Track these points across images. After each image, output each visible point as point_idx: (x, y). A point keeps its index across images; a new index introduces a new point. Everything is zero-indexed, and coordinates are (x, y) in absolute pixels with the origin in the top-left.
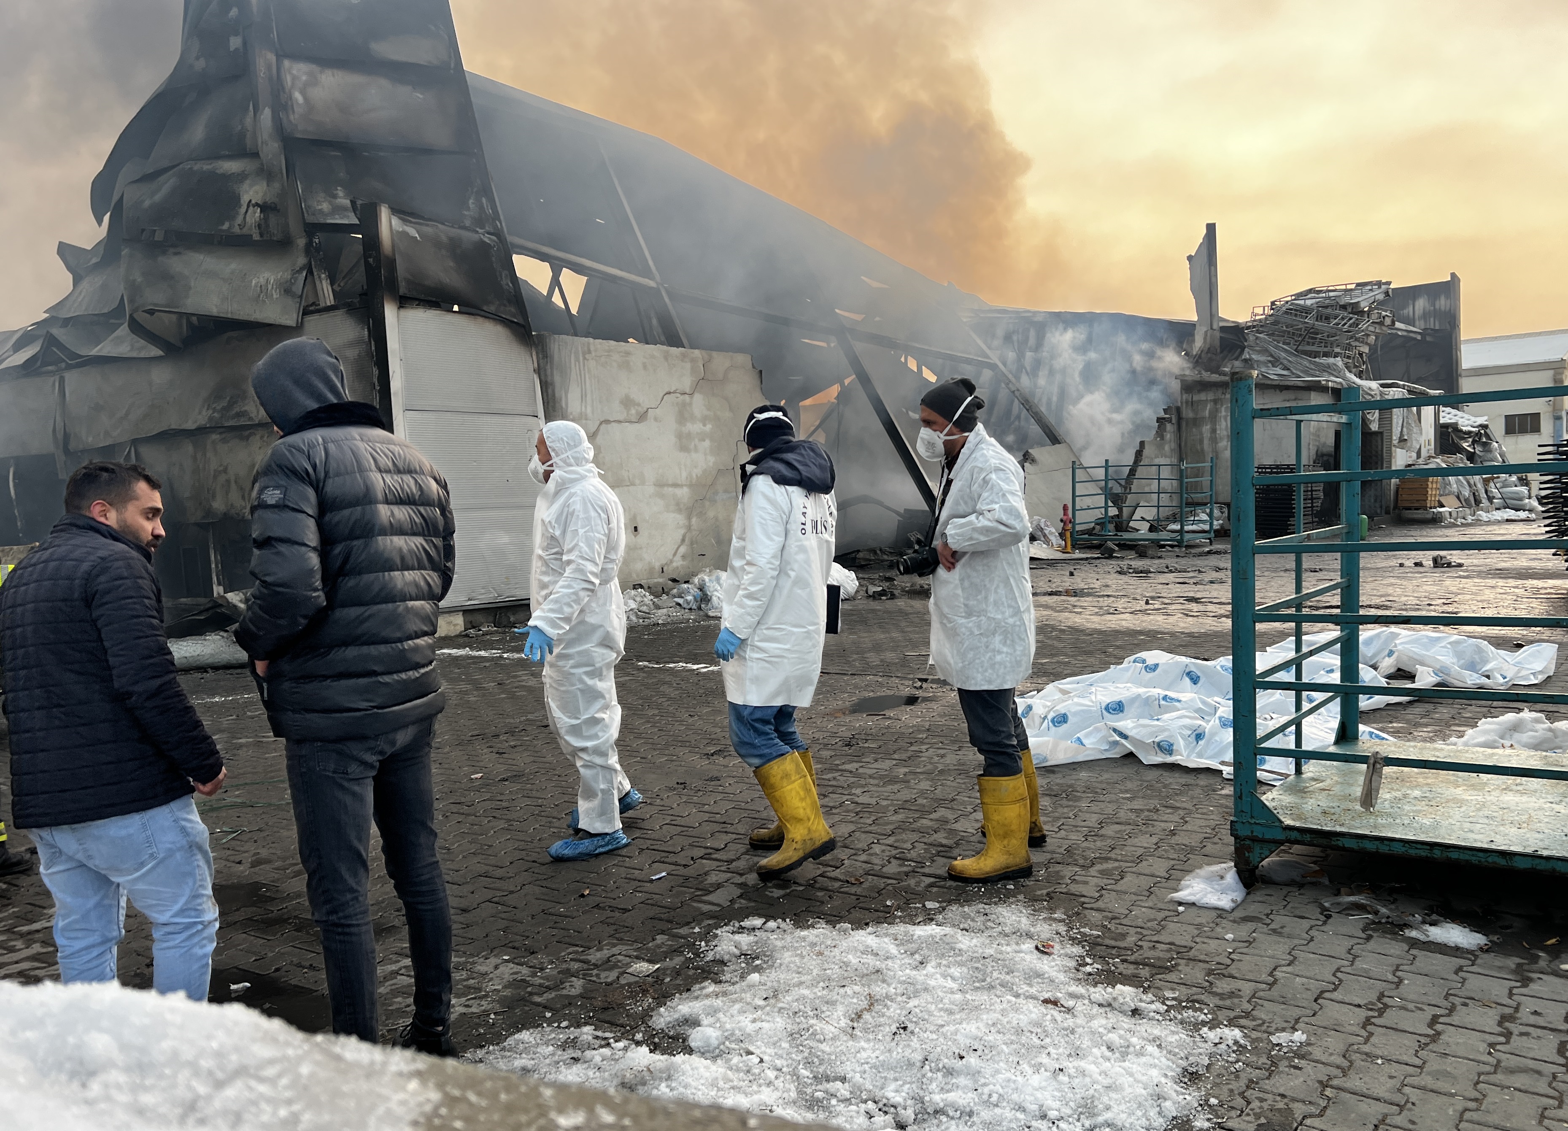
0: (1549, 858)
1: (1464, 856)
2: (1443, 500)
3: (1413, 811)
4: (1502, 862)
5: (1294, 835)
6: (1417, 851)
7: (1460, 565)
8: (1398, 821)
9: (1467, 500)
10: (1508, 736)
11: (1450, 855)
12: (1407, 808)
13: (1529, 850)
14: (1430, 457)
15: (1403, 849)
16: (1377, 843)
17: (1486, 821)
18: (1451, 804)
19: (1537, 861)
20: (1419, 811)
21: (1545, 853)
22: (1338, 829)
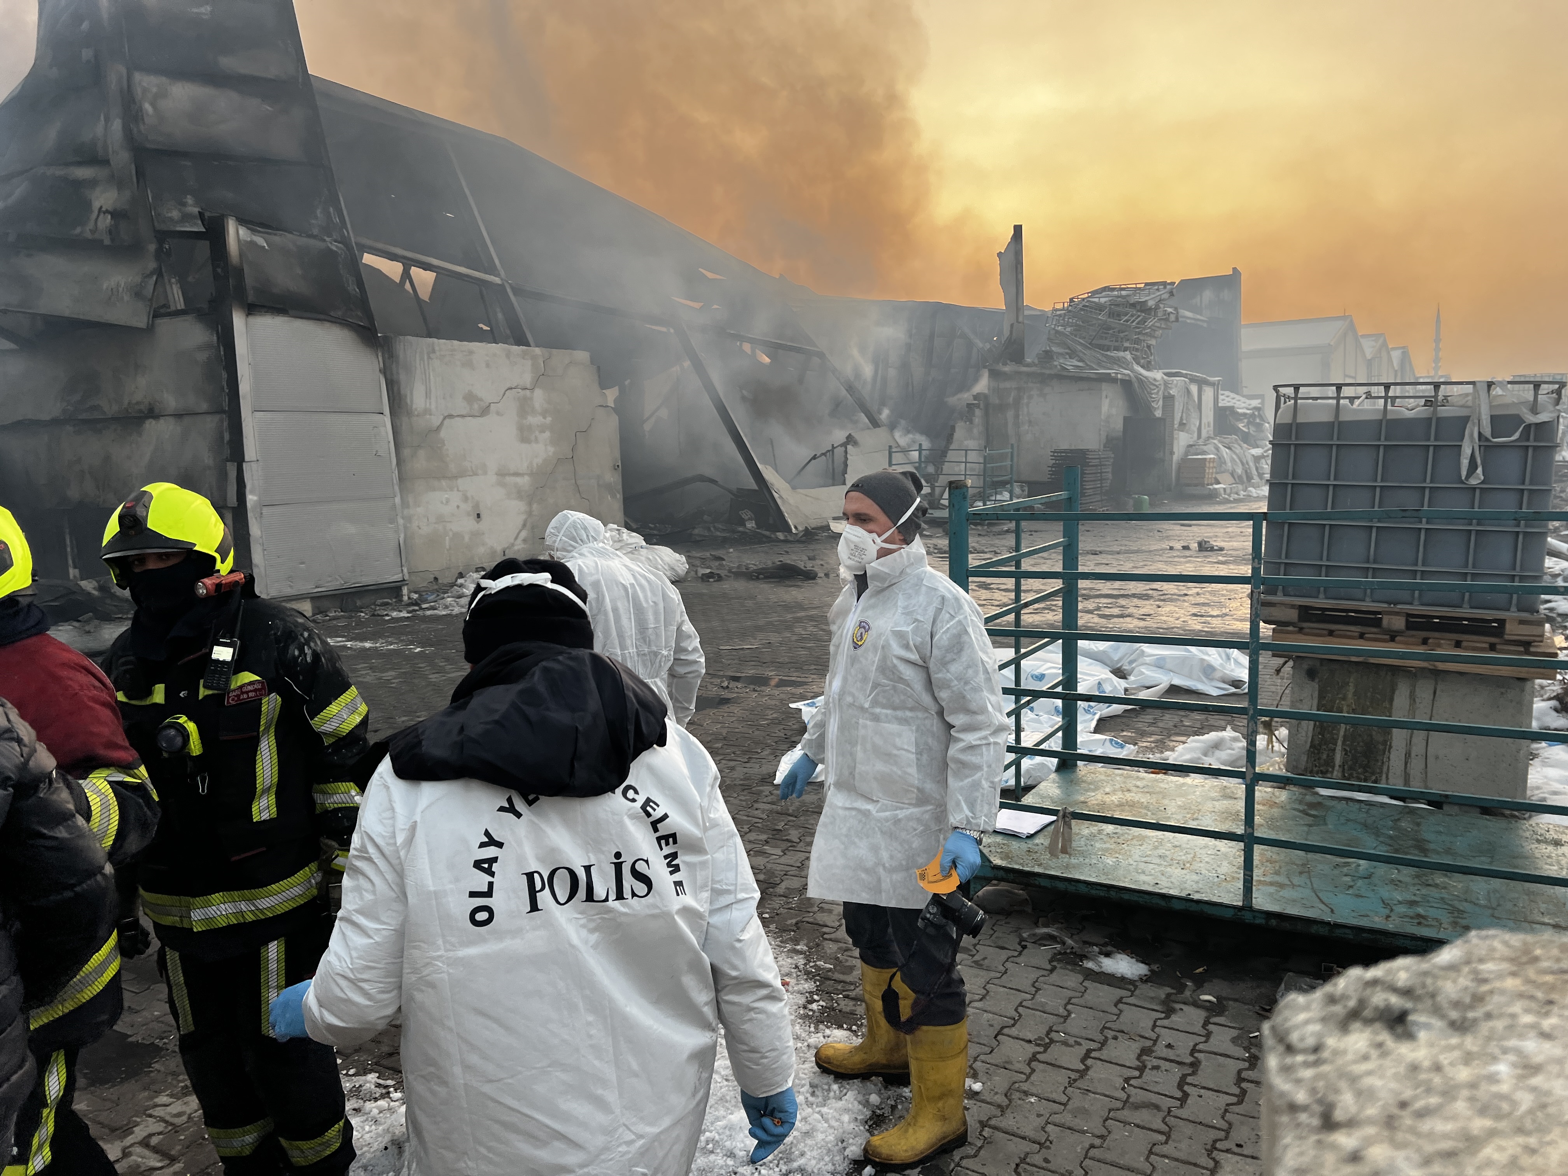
0: (1199, 902)
1: (1135, 898)
2: (1219, 477)
3: (1102, 850)
4: (1163, 903)
5: (1001, 874)
6: (1097, 892)
7: (1221, 549)
8: (1087, 861)
9: (1240, 477)
10: (1210, 753)
11: (1122, 896)
12: (1098, 845)
13: (1183, 894)
14: (1209, 438)
15: (1086, 890)
16: (1066, 883)
17: (1158, 861)
18: (1135, 842)
19: (1188, 904)
20: (1107, 850)
21: (1196, 897)
22: (1037, 869)
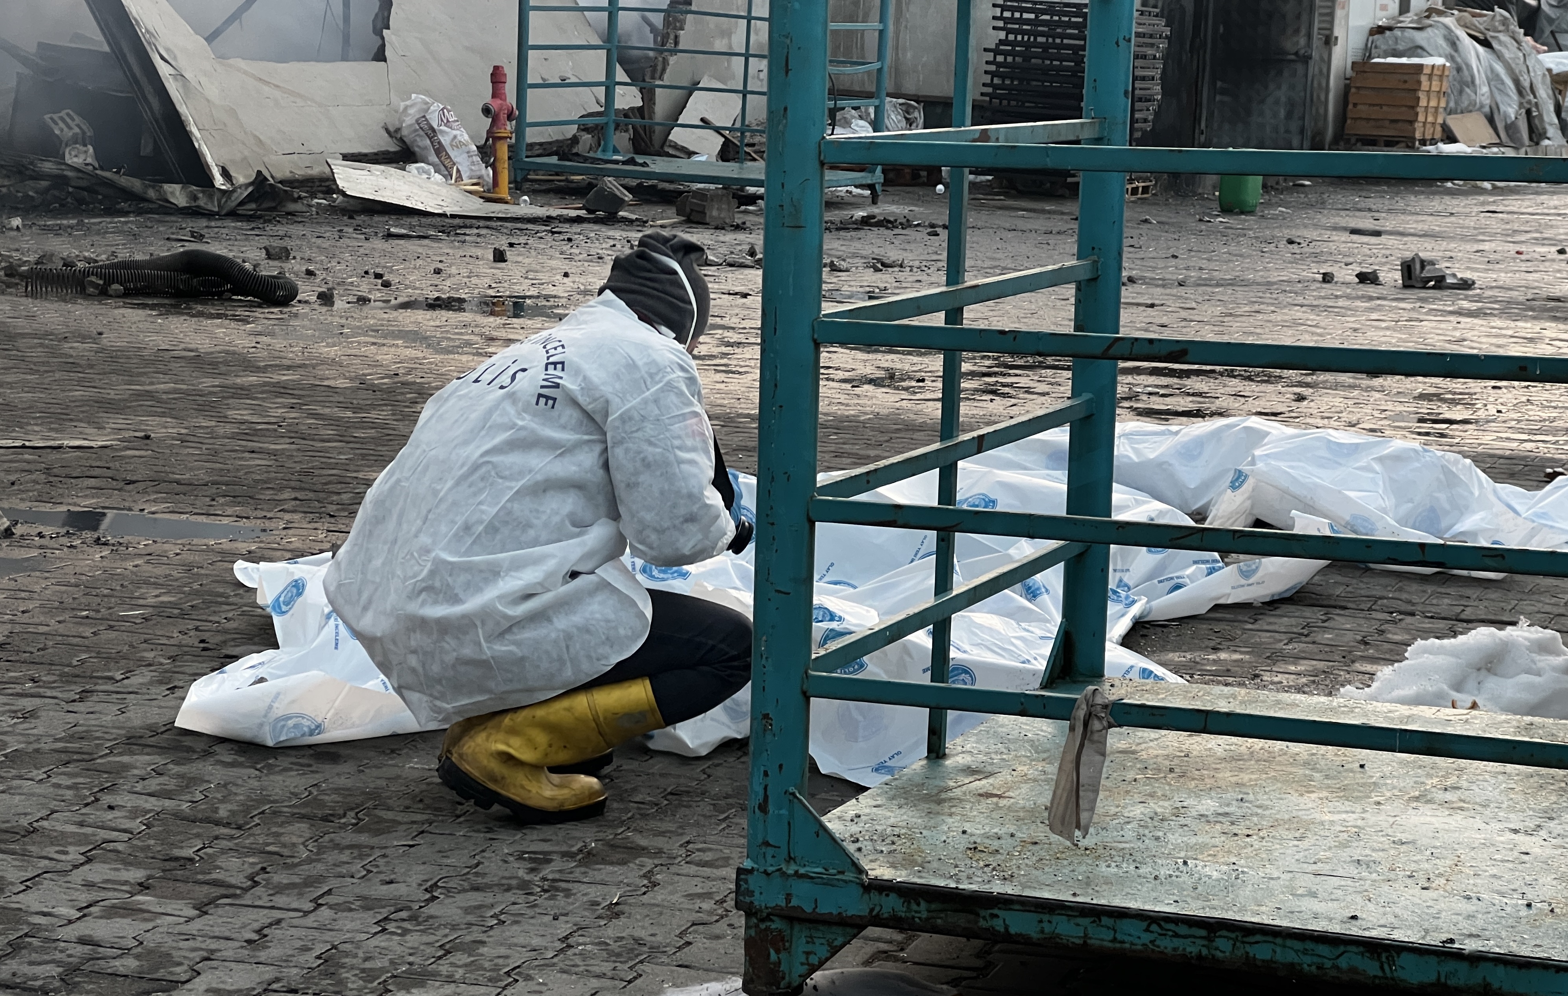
0: (1477, 959)
2: (1455, 124)
3: (1188, 847)
4: (1371, 968)
5: (891, 904)
6: (1177, 942)
7: (1466, 285)
8: (1143, 870)
9: (1511, 128)
10: (1471, 684)
12: (1174, 838)
13: (1434, 940)
14: (1431, 12)
15: (1146, 938)
16: (1085, 921)
17: (1353, 871)
18: (1282, 832)
19: (1451, 965)
20: (1203, 847)
21: (1471, 946)
22: (998, 888)
